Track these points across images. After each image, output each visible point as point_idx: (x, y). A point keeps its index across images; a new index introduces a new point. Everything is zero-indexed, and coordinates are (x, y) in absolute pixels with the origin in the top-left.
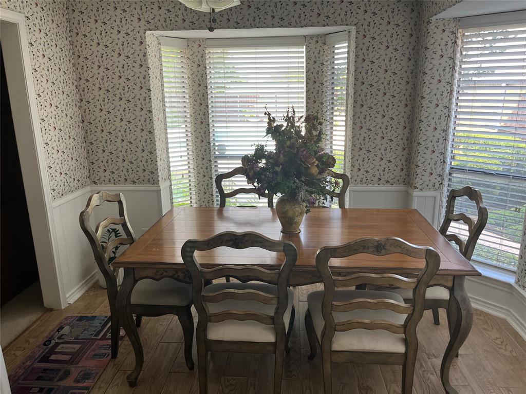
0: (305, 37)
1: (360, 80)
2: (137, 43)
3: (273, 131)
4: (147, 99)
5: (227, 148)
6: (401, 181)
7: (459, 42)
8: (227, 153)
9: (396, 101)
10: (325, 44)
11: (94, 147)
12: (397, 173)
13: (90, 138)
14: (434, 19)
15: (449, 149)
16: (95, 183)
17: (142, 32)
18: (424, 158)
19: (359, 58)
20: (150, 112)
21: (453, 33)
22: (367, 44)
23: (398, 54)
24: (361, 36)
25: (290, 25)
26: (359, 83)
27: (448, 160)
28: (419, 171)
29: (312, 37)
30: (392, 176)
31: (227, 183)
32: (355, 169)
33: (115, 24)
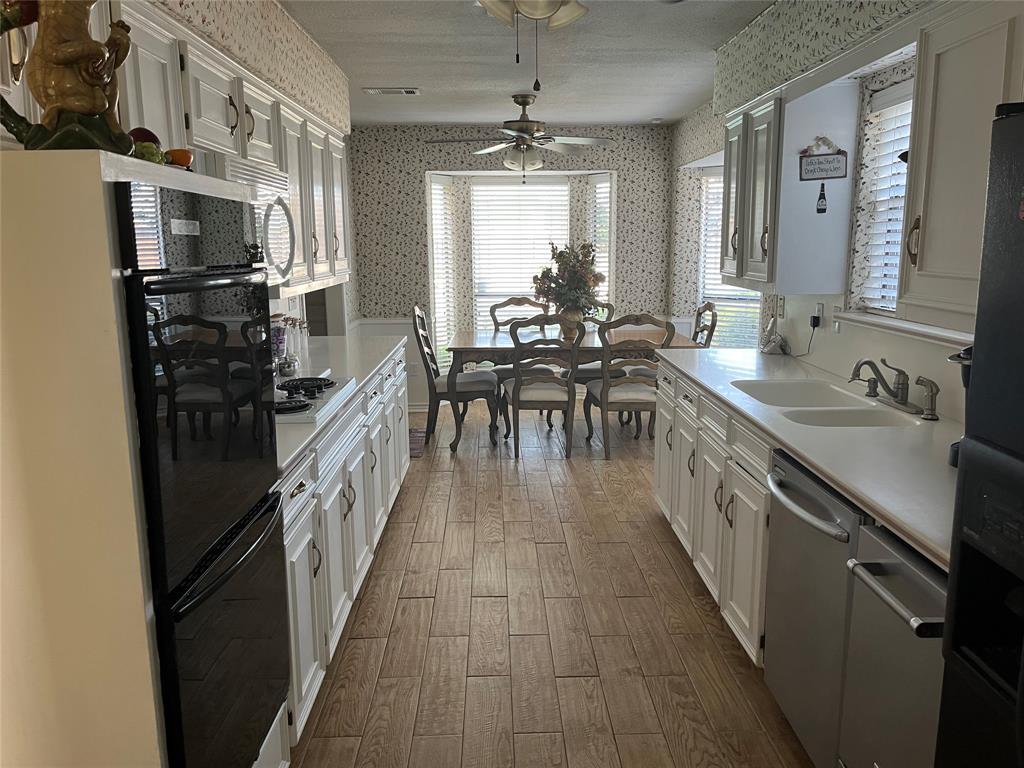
0: (568, 177)
1: (622, 218)
2: (417, 181)
3: (559, 256)
4: (424, 233)
5: (487, 285)
6: (661, 310)
7: (703, 187)
8: (487, 290)
9: (654, 237)
10: (587, 183)
11: (367, 280)
12: (657, 304)
13: (364, 271)
14: (682, 168)
15: (701, 280)
16: (365, 316)
17: (422, 171)
18: (679, 288)
19: (621, 198)
20: (426, 246)
21: (698, 180)
22: (627, 186)
23: (655, 196)
24: (621, 180)
25: (559, 169)
26: (621, 221)
27: (701, 291)
28: (676, 299)
29: (575, 177)
30: (653, 307)
31: (501, 314)
32: (619, 300)
33: (397, 165)
